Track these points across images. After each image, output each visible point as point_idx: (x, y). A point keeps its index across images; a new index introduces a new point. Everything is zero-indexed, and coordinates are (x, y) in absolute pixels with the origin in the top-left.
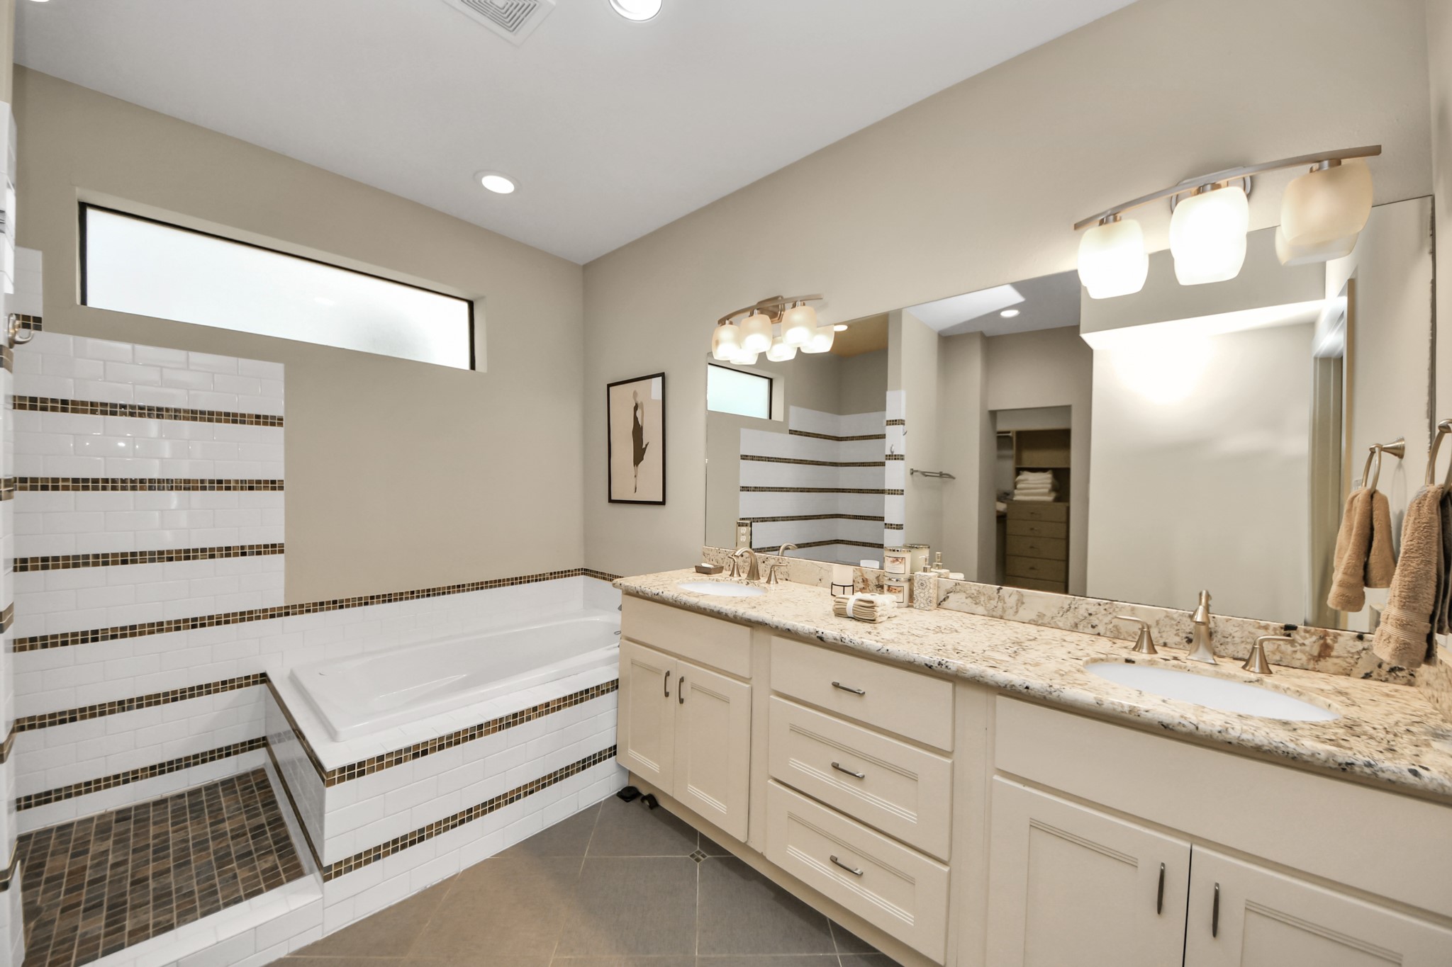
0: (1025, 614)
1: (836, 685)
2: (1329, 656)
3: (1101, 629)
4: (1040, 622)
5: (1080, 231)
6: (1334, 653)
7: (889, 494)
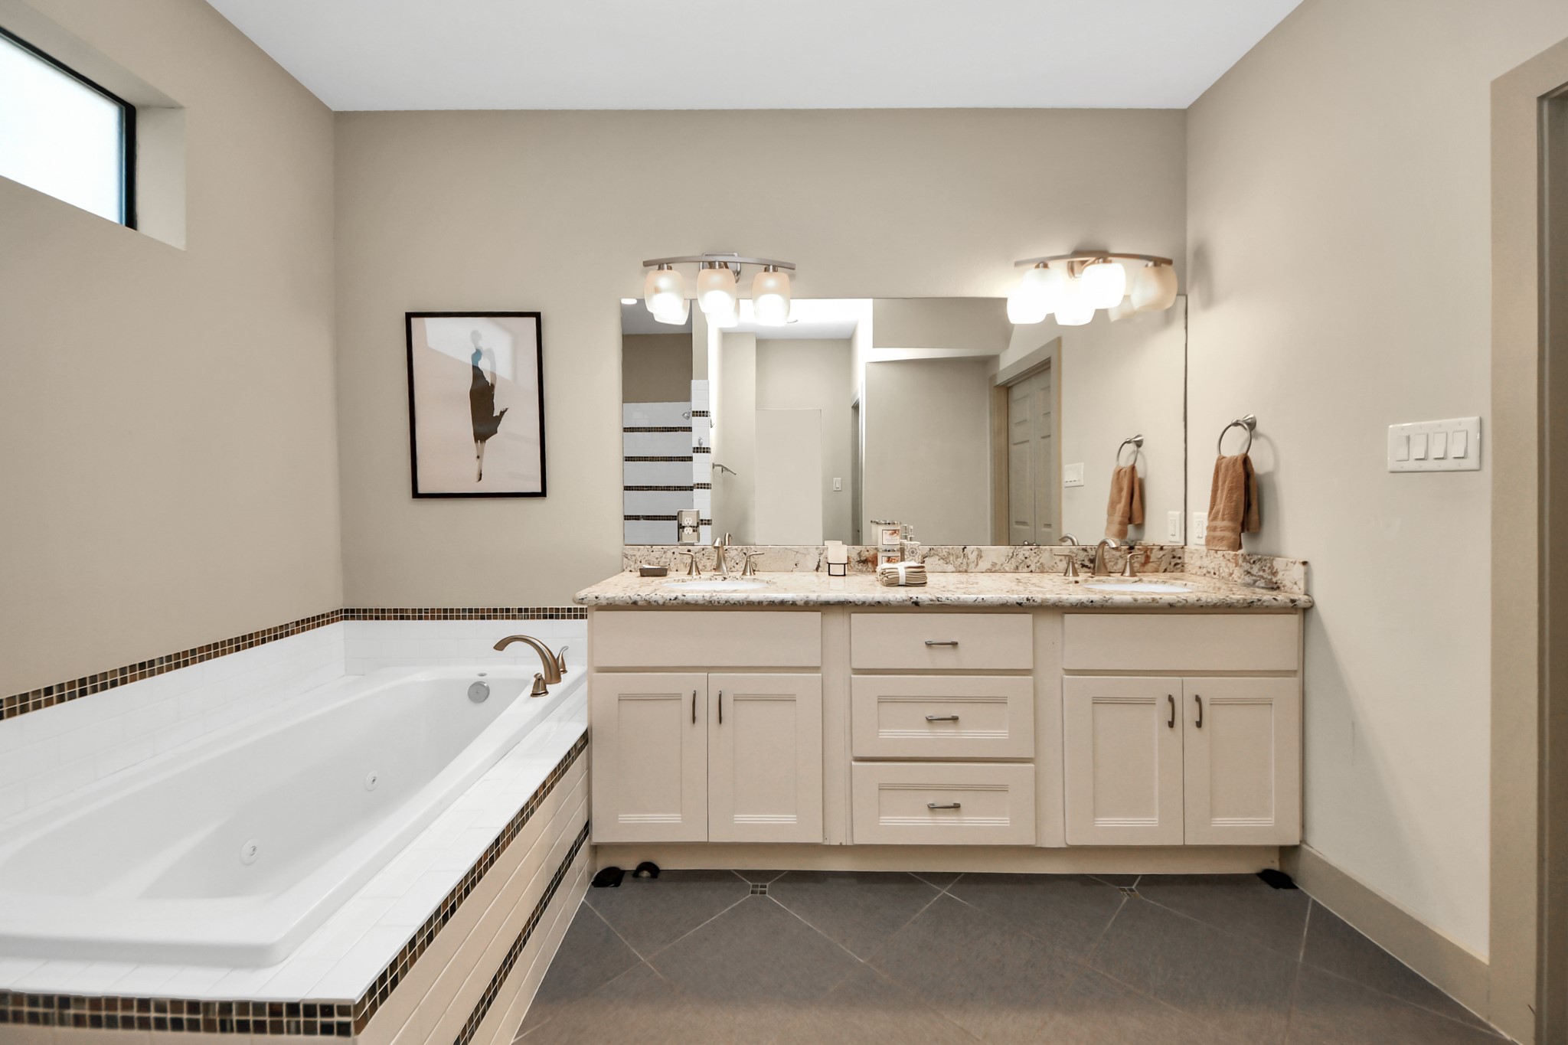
0: (984, 565)
1: (929, 645)
2: (1149, 562)
3: (1033, 568)
4: (993, 570)
5: (1020, 268)
6: (1151, 560)
7: (698, 488)
